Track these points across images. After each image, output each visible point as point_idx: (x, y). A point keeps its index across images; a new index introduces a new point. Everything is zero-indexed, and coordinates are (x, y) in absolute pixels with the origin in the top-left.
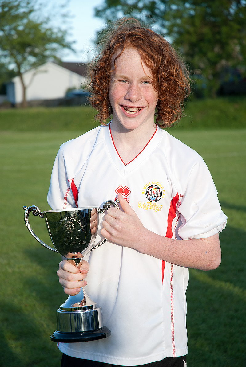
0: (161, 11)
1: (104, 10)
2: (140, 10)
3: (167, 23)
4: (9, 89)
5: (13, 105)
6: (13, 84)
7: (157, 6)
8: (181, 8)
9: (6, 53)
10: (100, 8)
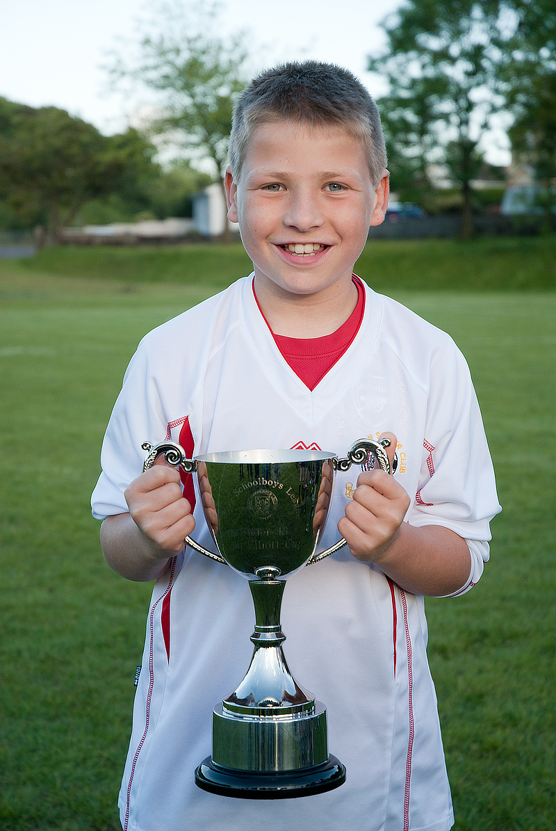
0: (493, 63)
1: (384, 59)
2: (453, 61)
3: (504, 86)
4: (199, 208)
5: (206, 238)
6: (205, 197)
7: (485, 52)
8: (532, 57)
9: (195, 138)
10: (377, 56)
